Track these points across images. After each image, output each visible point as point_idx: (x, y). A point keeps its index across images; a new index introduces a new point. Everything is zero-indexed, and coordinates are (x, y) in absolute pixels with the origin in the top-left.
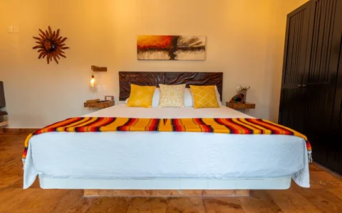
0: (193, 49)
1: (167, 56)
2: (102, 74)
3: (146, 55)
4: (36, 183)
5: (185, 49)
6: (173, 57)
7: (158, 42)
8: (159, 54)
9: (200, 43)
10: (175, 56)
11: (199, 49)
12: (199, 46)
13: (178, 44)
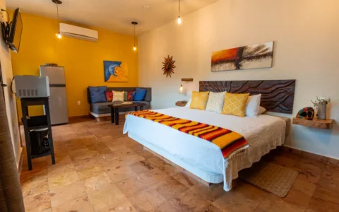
0: (258, 57)
1: (233, 67)
2: (190, 83)
3: (217, 67)
4: (127, 134)
5: (250, 58)
6: (238, 67)
7: (227, 55)
8: (227, 65)
9: (267, 49)
10: (241, 65)
11: (265, 56)
12: (265, 53)
13: (243, 55)
